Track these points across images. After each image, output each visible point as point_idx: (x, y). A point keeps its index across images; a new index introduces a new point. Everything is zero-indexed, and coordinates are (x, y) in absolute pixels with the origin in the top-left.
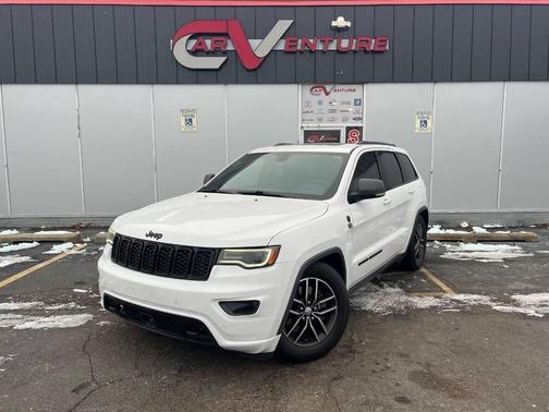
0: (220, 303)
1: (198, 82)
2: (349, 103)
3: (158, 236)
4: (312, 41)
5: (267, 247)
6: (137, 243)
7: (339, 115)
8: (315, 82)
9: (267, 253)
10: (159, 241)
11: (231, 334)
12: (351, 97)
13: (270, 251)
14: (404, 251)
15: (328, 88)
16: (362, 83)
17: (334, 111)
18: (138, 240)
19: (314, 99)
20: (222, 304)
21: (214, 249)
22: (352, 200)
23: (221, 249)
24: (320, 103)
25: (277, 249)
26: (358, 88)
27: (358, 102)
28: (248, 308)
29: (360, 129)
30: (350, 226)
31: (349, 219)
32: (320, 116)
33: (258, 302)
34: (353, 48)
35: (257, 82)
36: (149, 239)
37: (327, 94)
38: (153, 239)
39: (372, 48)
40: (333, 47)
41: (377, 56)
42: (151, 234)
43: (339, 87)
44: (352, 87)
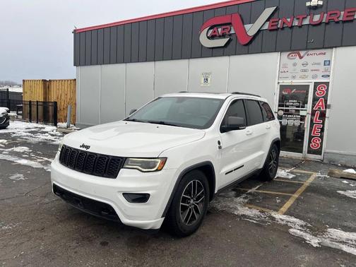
0: (123, 194)
1: (212, 56)
2: (319, 64)
3: (88, 147)
4: (289, 20)
5: (158, 158)
6: (74, 151)
7: (310, 74)
8: (290, 50)
9: (157, 162)
10: (88, 150)
11: (130, 215)
12: (321, 59)
13: (159, 161)
14: (261, 167)
15: (302, 53)
16: (332, 48)
17: (305, 71)
18: (75, 149)
19: (290, 63)
20: (125, 194)
21: (122, 158)
22: (223, 130)
23: (126, 158)
24: (295, 65)
25: (164, 160)
26: (328, 51)
27: (327, 63)
28: (142, 198)
29: (327, 84)
30: (220, 148)
31: (219, 143)
32: (294, 75)
33: (149, 195)
34: (324, 21)
35: (248, 53)
36: (82, 149)
37: (301, 58)
38: (84, 149)
39: (341, 19)
40: (306, 22)
41: (346, 24)
42: (83, 146)
43: (311, 52)
44: (323, 51)
